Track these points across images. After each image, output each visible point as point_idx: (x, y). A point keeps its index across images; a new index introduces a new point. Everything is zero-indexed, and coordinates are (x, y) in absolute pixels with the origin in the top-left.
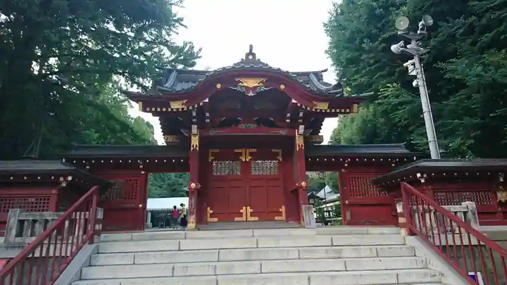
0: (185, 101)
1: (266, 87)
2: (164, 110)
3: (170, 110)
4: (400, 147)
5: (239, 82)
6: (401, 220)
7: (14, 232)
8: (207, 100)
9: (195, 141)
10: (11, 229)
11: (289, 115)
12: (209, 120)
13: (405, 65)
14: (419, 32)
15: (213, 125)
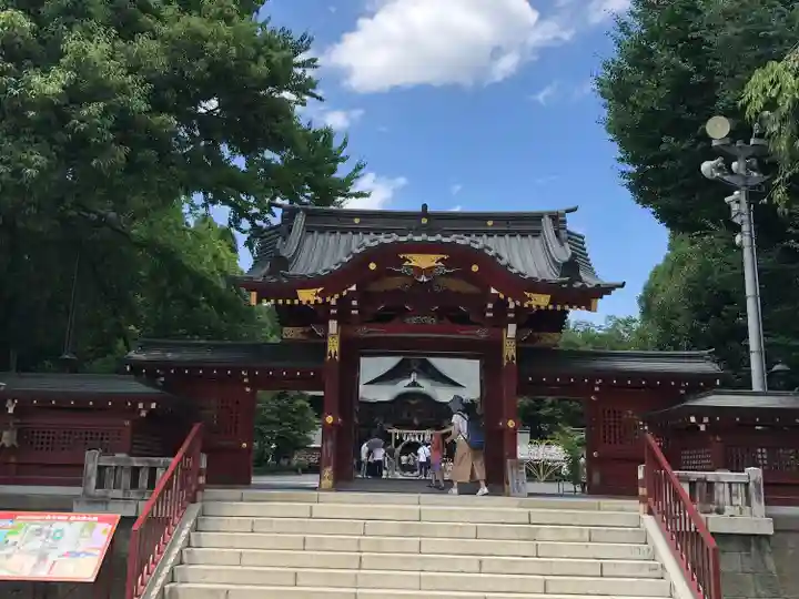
0: (319, 290)
1: (447, 268)
2: (288, 302)
3: (296, 302)
4: (702, 357)
5: (405, 260)
6: (642, 491)
7: (93, 481)
8: (354, 288)
9: (333, 346)
10: (90, 478)
11: (490, 306)
12: (356, 312)
13: (727, 199)
14: (752, 142)
15: (364, 319)
